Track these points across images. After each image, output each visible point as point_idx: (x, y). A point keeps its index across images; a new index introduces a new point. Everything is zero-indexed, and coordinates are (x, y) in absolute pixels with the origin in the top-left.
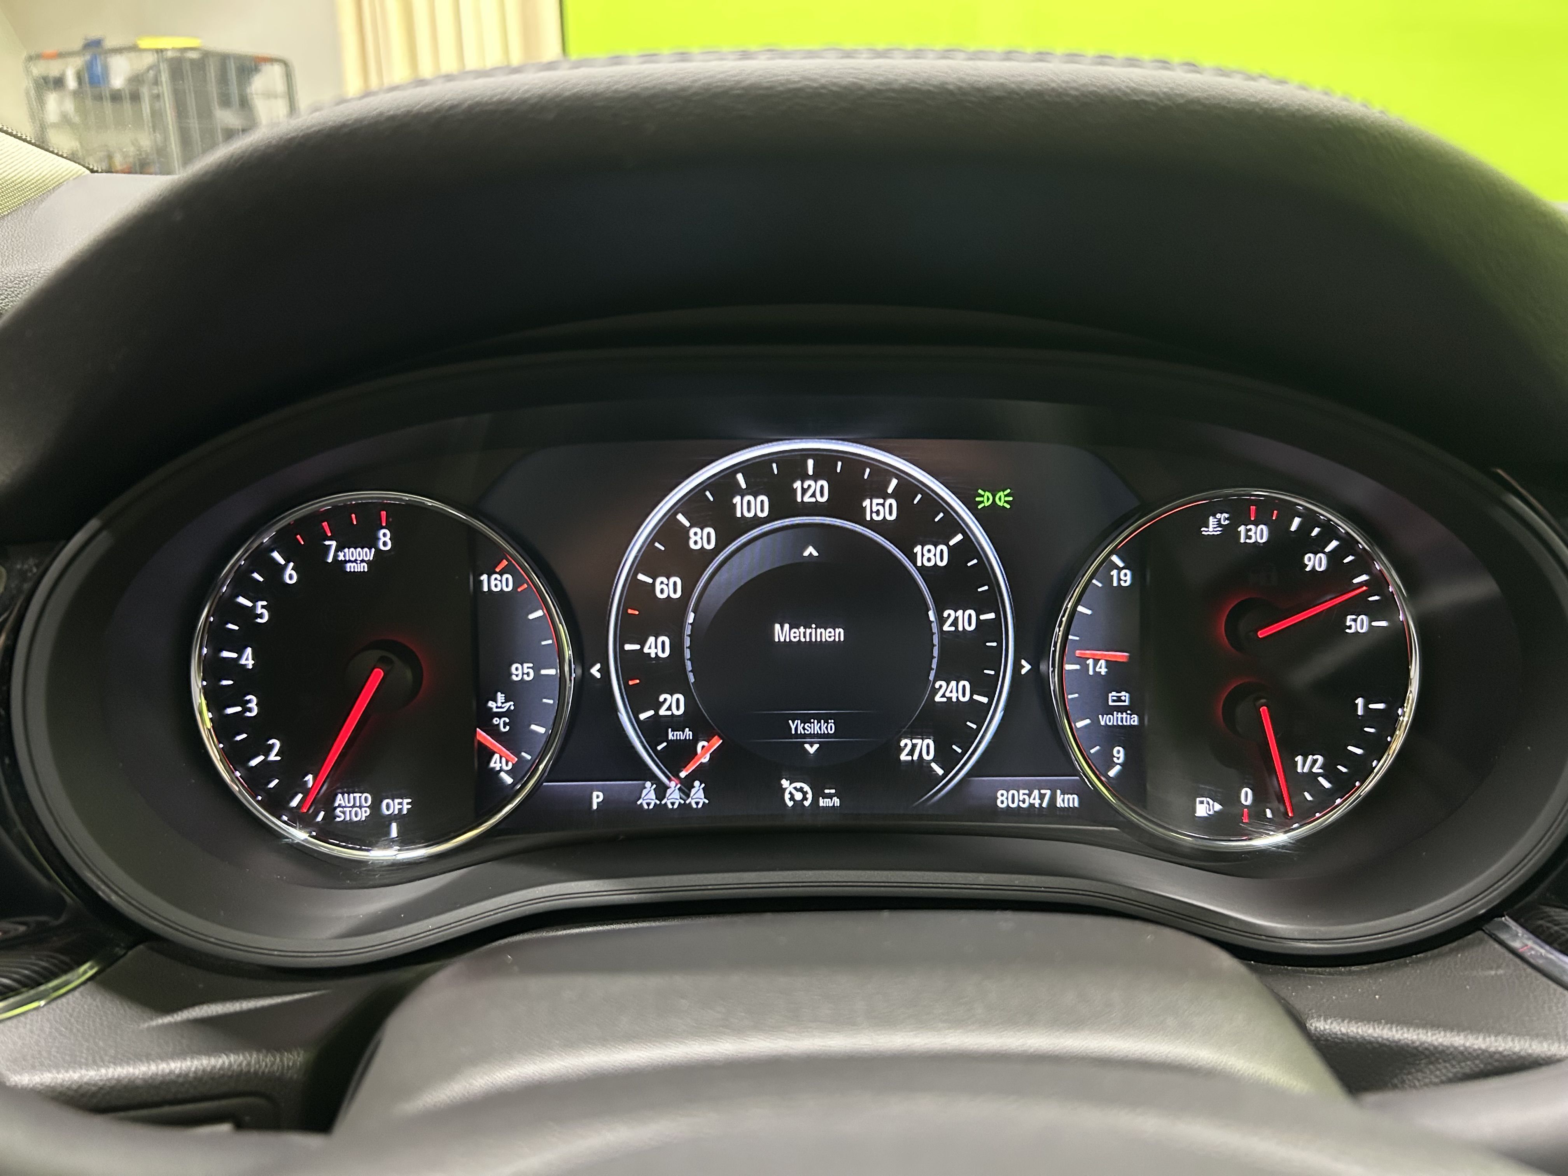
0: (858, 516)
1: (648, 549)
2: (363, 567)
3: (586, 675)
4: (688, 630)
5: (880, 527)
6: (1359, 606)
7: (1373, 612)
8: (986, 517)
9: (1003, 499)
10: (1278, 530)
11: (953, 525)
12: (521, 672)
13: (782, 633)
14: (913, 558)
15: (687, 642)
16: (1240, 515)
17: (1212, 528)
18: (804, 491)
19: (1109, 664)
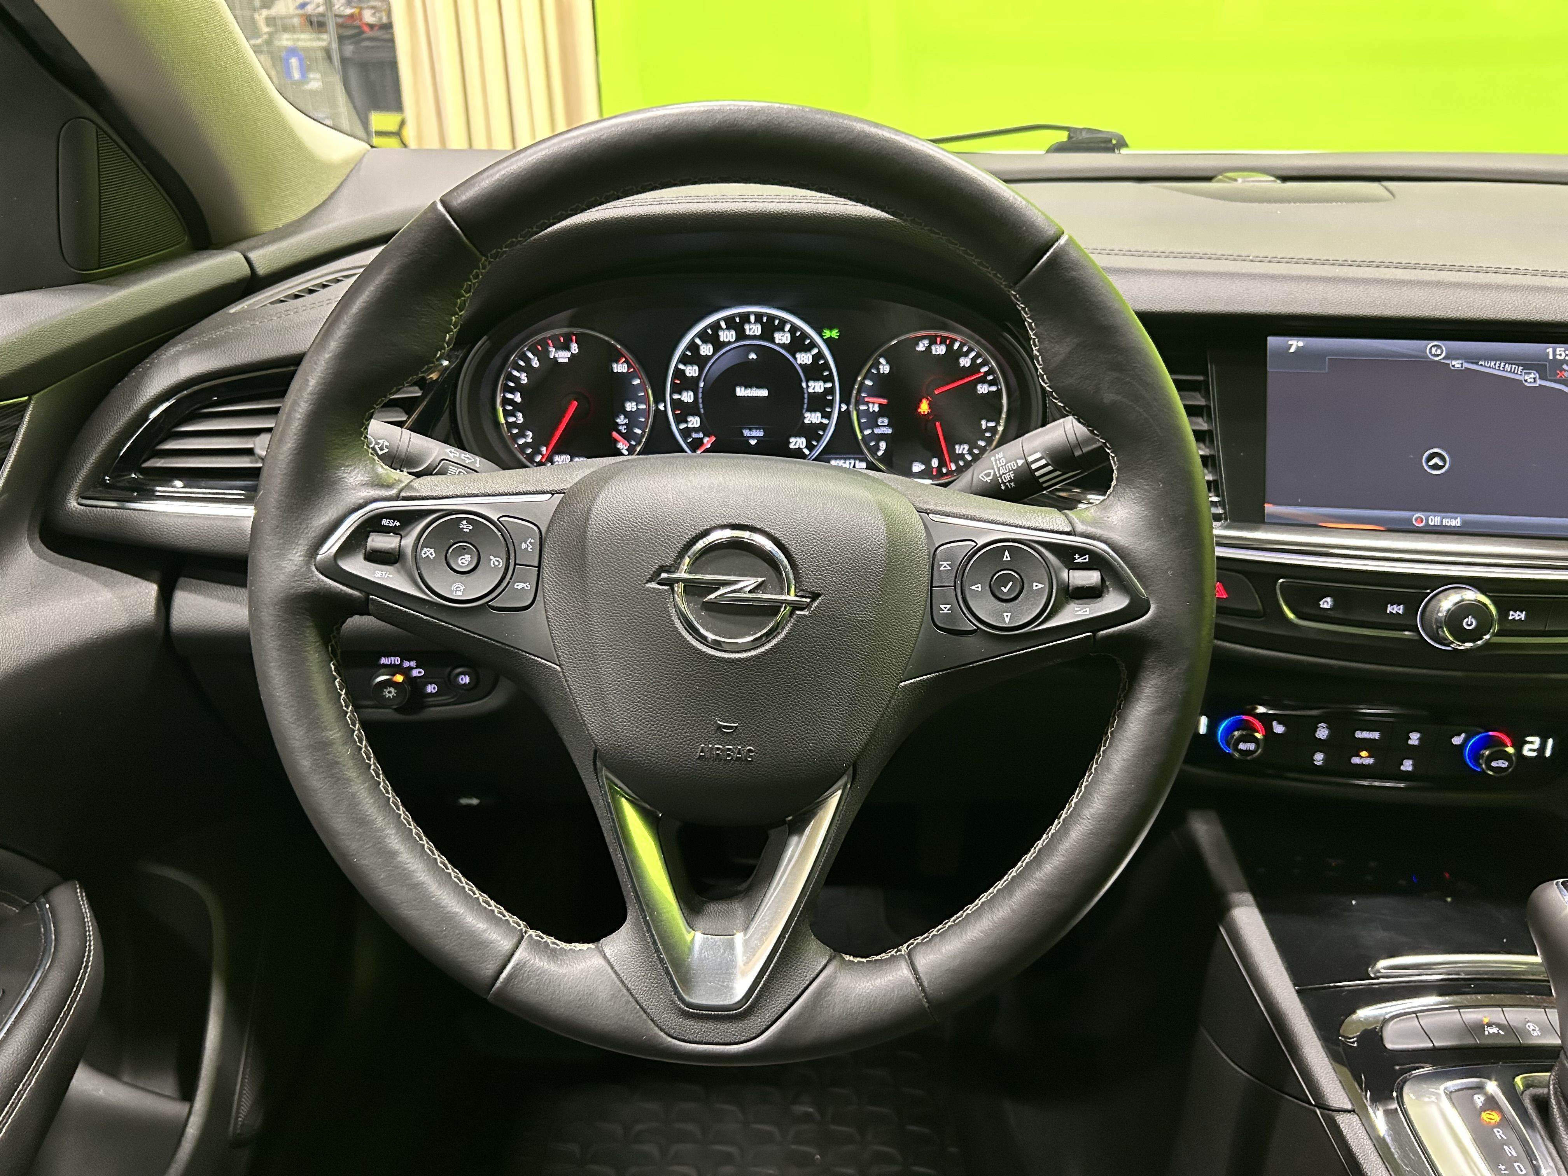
0: (772, 340)
1: (684, 354)
2: (566, 360)
3: (657, 409)
4: (701, 390)
5: (783, 346)
6: (983, 380)
7: (991, 383)
8: (828, 342)
9: (835, 334)
10: (949, 348)
11: (813, 345)
12: (630, 406)
13: (741, 392)
14: (795, 359)
15: (700, 395)
16: (933, 341)
17: (921, 347)
18: (750, 329)
19: (880, 405)
